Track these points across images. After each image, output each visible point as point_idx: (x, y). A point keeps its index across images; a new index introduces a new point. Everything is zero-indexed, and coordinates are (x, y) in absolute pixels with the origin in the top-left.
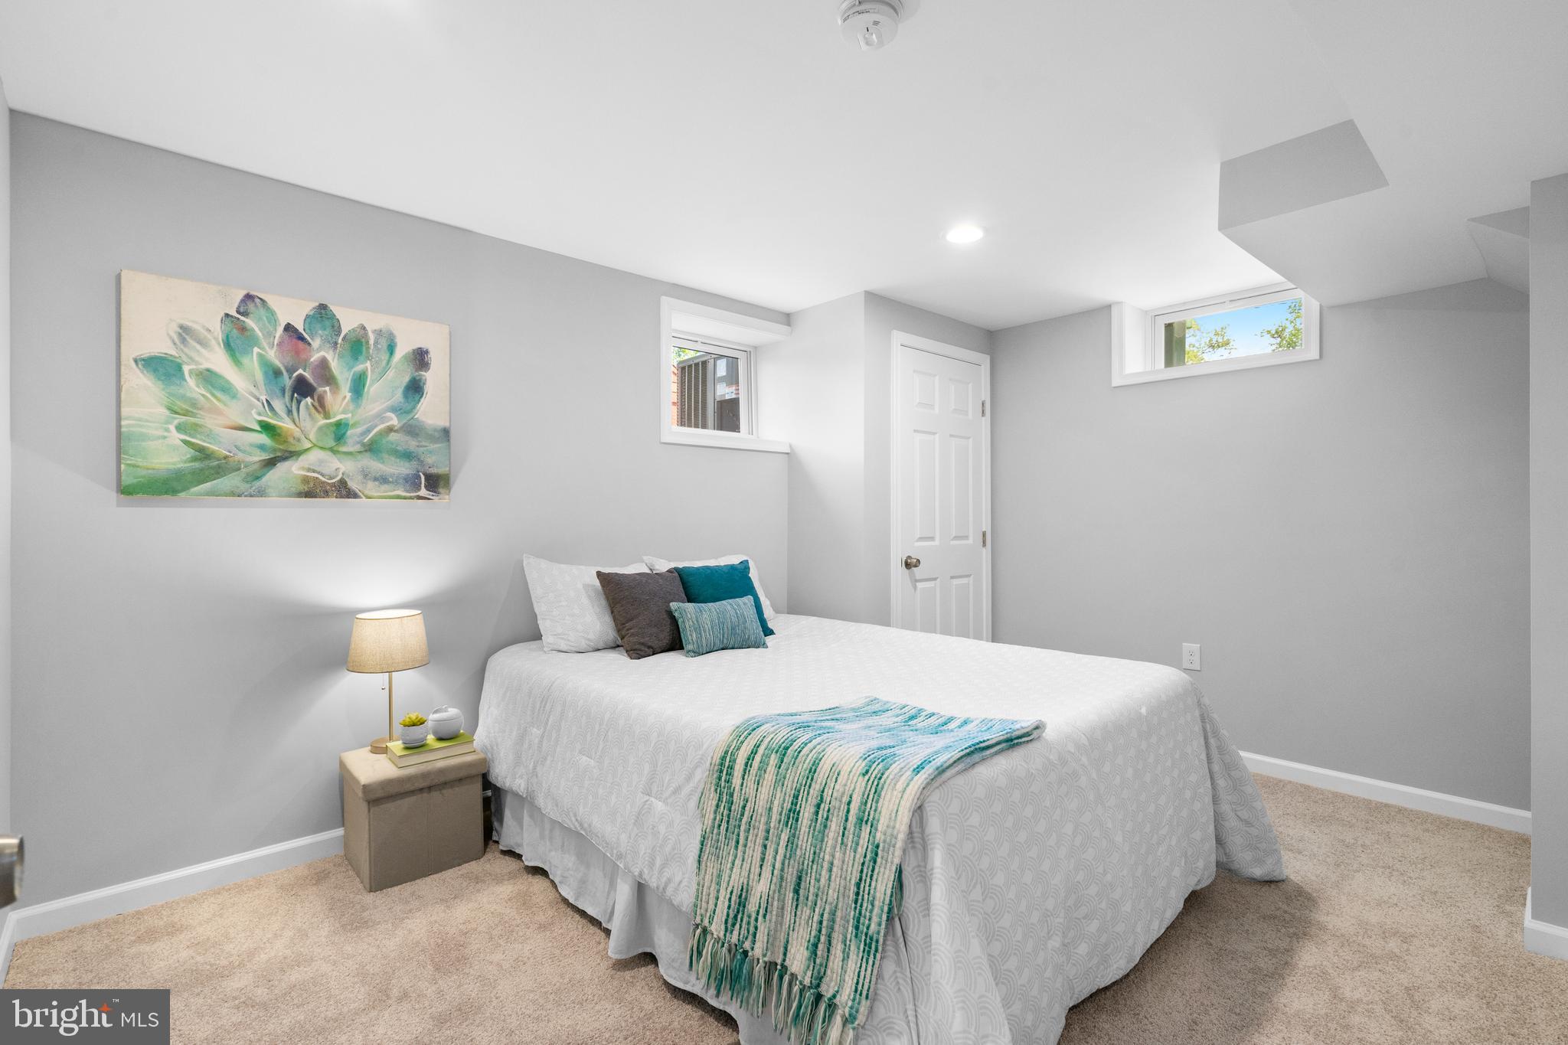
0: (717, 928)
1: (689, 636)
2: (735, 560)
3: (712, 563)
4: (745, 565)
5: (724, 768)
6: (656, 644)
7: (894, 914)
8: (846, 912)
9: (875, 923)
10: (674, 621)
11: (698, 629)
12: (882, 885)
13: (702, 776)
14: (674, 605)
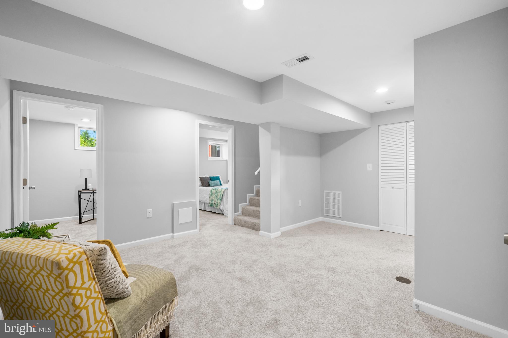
0: (210, 202)
1: (211, 185)
2: (218, 176)
3: (214, 176)
4: (219, 176)
5: (211, 191)
6: (207, 185)
7: (222, 198)
8: (219, 198)
9: (221, 198)
10: (209, 183)
11: (212, 184)
12: (221, 196)
13: (210, 192)
14: (209, 181)
